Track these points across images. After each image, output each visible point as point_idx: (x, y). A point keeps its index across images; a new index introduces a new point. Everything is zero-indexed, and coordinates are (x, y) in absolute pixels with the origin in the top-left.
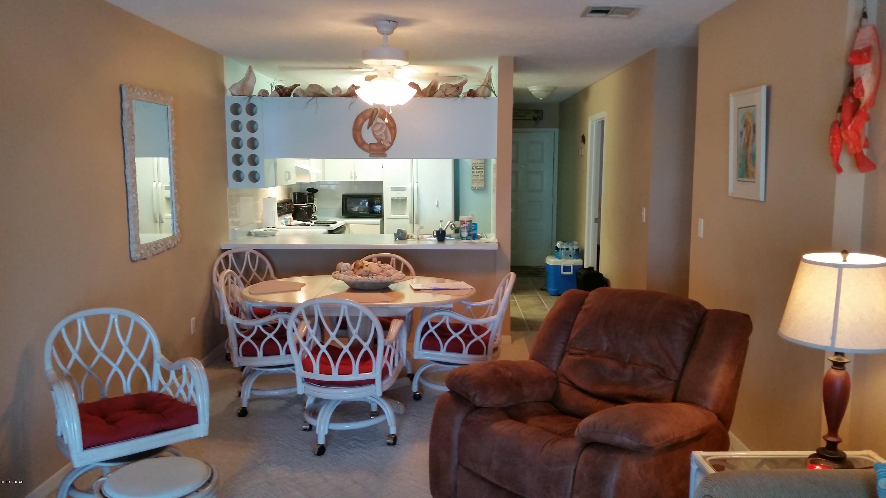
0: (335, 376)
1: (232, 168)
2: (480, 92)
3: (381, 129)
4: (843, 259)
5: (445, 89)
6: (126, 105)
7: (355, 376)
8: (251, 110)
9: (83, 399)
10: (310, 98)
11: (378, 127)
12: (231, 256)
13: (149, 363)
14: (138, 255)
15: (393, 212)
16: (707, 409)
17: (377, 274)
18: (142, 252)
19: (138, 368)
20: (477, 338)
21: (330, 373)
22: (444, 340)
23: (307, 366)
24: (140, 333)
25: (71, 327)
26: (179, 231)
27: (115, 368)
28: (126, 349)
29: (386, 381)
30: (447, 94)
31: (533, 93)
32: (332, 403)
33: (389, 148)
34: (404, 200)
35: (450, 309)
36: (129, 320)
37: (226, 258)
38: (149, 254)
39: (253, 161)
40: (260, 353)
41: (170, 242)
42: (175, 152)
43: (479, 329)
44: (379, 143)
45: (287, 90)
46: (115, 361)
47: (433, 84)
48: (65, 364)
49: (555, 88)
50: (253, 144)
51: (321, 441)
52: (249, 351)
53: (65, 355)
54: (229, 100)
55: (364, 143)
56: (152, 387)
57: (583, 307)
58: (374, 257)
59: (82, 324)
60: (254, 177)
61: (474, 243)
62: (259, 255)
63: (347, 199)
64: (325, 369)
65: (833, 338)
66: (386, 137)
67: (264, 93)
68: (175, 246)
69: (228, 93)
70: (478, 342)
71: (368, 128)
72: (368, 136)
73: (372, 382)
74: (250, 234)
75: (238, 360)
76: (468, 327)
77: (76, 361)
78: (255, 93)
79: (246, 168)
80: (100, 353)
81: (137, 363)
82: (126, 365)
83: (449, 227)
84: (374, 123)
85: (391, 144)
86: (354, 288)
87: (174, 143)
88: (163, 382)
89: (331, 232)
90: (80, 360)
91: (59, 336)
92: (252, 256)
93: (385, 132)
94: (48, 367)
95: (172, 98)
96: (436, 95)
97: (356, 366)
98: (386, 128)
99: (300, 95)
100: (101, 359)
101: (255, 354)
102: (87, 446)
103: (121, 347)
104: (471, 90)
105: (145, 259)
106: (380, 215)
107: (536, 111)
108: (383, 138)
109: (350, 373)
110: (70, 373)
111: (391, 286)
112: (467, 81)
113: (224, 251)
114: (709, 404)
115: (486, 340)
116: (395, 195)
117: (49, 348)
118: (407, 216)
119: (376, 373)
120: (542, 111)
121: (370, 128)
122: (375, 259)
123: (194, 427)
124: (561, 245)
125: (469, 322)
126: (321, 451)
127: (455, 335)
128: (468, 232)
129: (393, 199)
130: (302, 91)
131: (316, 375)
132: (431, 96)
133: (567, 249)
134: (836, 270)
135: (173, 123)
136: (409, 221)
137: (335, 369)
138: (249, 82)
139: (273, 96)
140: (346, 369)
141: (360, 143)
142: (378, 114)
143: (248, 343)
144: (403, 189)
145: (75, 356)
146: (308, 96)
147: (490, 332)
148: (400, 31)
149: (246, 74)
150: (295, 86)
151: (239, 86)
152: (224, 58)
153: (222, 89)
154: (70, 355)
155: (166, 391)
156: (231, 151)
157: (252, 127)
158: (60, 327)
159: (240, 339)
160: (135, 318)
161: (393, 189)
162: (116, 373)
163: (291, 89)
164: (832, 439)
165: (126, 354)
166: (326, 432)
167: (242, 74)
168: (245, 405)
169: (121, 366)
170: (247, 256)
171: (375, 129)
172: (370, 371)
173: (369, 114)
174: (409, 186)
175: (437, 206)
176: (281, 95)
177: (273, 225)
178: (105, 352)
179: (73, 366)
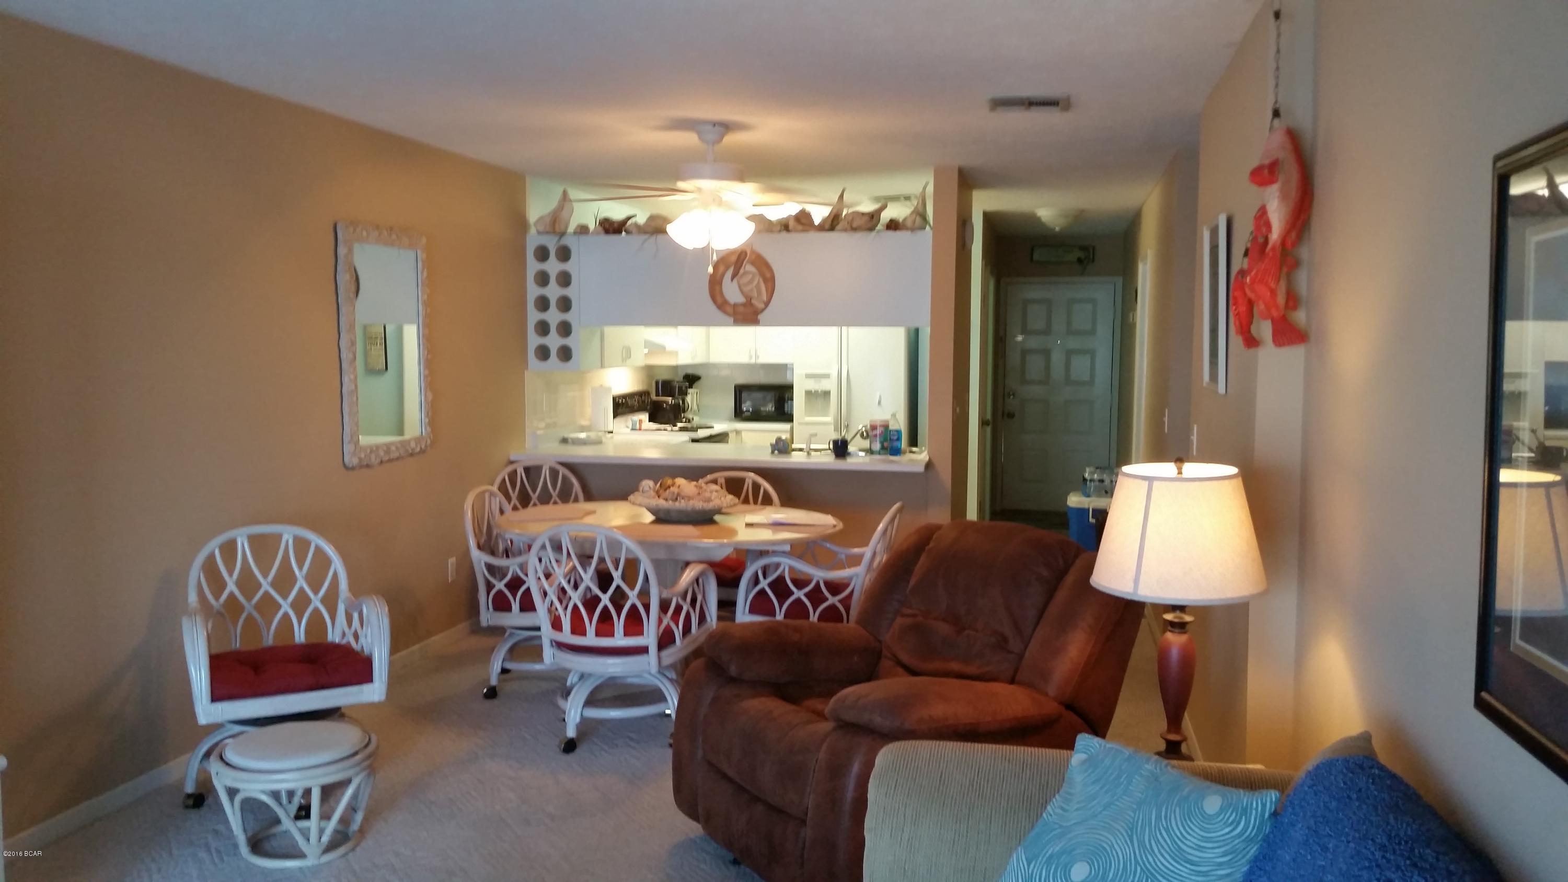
0: (590, 639)
1: (534, 340)
2: (909, 223)
3: (751, 282)
4: (1176, 471)
5: (851, 218)
6: (342, 250)
7: (619, 640)
8: (564, 254)
9: (238, 645)
10: (646, 236)
11: (746, 279)
12: (520, 471)
13: (331, 601)
14: (355, 461)
15: (809, 411)
16: (1046, 695)
17: (689, 498)
18: (363, 456)
19: (316, 610)
20: (832, 600)
21: (583, 633)
22: (782, 599)
23: (556, 624)
24: (322, 561)
25: (229, 549)
26: (429, 429)
27: (286, 607)
28: (301, 583)
29: (665, 653)
30: (855, 225)
31: (1044, 219)
32: (592, 680)
33: (763, 310)
34: (827, 394)
35: (784, 552)
36: (307, 543)
37: (513, 474)
38: (374, 460)
39: (565, 329)
40: (516, 606)
41: (413, 444)
42: (426, 316)
43: (835, 587)
44: (749, 303)
45: (616, 225)
46: (285, 597)
47: (835, 211)
48: (217, 597)
49: (1082, 211)
50: (565, 304)
51: (571, 733)
52: (501, 604)
53: (217, 584)
54: (533, 240)
55: (725, 302)
56: (334, 636)
57: (927, 548)
58: (721, 477)
59: (243, 544)
60: (566, 354)
61: (892, 462)
62: (562, 471)
63: (740, 391)
64: (578, 628)
65: (1136, 581)
66: (759, 292)
67: (583, 230)
68: (422, 451)
69: (533, 231)
70: (833, 607)
71: (732, 280)
72: (732, 292)
73: (644, 650)
74: (565, 441)
75: (488, 617)
76: (818, 584)
77: (232, 595)
78: (571, 229)
79: (554, 341)
80: (266, 585)
81: (316, 602)
82: (301, 604)
83: (858, 435)
84: (742, 271)
85: (767, 304)
86: (662, 518)
87: (425, 304)
88: (347, 630)
89: (694, 441)
90: (237, 593)
91: (211, 557)
92: (554, 473)
93: (758, 286)
94: (193, 598)
95: (424, 240)
96: (838, 227)
97: (619, 625)
98: (759, 280)
99: (634, 230)
100: (266, 593)
101: (508, 608)
102: (216, 697)
103: (294, 580)
104: (892, 221)
105: (368, 466)
106: (788, 418)
107: (1083, 248)
108: (755, 294)
109: (612, 635)
110: (223, 610)
111: (717, 518)
112: (887, 207)
113: (512, 462)
114: (1052, 690)
115: (846, 602)
116: (812, 385)
117: (195, 573)
118: (829, 419)
119: (649, 638)
120: (1094, 249)
121: (735, 280)
122: (722, 481)
123: (366, 688)
124: (1092, 473)
125: (819, 575)
126: (570, 746)
127: (799, 594)
128: (882, 443)
129: (809, 393)
130: (636, 225)
131: (566, 636)
132: (832, 228)
133: (1102, 481)
134: (1146, 483)
135: (425, 274)
136: (832, 427)
137: (591, 629)
138: (565, 214)
139: (596, 232)
140: (605, 626)
141: (721, 304)
142: (747, 258)
143: (500, 592)
144: (827, 376)
145: (231, 587)
146: (645, 233)
147: (852, 592)
148: (732, 139)
149: (559, 202)
150: (629, 218)
151: (548, 220)
152: (528, 179)
153: (521, 224)
154: (224, 585)
155: (349, 643)
156: (534, 316)
157: (565, 279)
158: (213, 546)
159: (490, 586)
160: (316, 540)
161: (809, 376)
162: (286, 615)
163: (623, 223)
164: (1173, 737)
165: (301, 590)
166: (578, 720)
167: (552, 204)
168: (494, 682)
169: (293, 605)
170: (545, 472)
171: (741, 282)
172: (641, 633)
173: (734, 258)
174: (834, 374)
175: (879, 403)
176: (607, 231)
177: (605, 428)
178: (273, 584)
179: (226, 601)
